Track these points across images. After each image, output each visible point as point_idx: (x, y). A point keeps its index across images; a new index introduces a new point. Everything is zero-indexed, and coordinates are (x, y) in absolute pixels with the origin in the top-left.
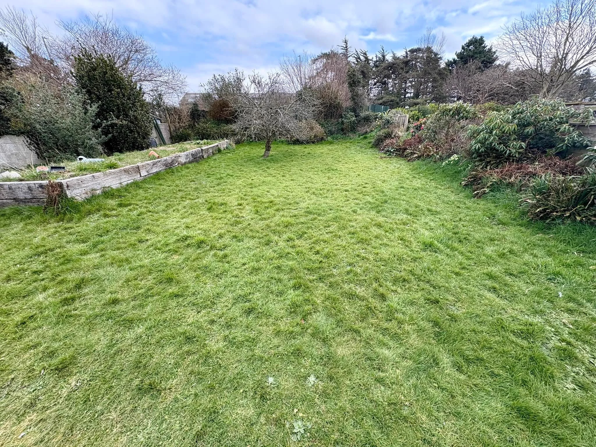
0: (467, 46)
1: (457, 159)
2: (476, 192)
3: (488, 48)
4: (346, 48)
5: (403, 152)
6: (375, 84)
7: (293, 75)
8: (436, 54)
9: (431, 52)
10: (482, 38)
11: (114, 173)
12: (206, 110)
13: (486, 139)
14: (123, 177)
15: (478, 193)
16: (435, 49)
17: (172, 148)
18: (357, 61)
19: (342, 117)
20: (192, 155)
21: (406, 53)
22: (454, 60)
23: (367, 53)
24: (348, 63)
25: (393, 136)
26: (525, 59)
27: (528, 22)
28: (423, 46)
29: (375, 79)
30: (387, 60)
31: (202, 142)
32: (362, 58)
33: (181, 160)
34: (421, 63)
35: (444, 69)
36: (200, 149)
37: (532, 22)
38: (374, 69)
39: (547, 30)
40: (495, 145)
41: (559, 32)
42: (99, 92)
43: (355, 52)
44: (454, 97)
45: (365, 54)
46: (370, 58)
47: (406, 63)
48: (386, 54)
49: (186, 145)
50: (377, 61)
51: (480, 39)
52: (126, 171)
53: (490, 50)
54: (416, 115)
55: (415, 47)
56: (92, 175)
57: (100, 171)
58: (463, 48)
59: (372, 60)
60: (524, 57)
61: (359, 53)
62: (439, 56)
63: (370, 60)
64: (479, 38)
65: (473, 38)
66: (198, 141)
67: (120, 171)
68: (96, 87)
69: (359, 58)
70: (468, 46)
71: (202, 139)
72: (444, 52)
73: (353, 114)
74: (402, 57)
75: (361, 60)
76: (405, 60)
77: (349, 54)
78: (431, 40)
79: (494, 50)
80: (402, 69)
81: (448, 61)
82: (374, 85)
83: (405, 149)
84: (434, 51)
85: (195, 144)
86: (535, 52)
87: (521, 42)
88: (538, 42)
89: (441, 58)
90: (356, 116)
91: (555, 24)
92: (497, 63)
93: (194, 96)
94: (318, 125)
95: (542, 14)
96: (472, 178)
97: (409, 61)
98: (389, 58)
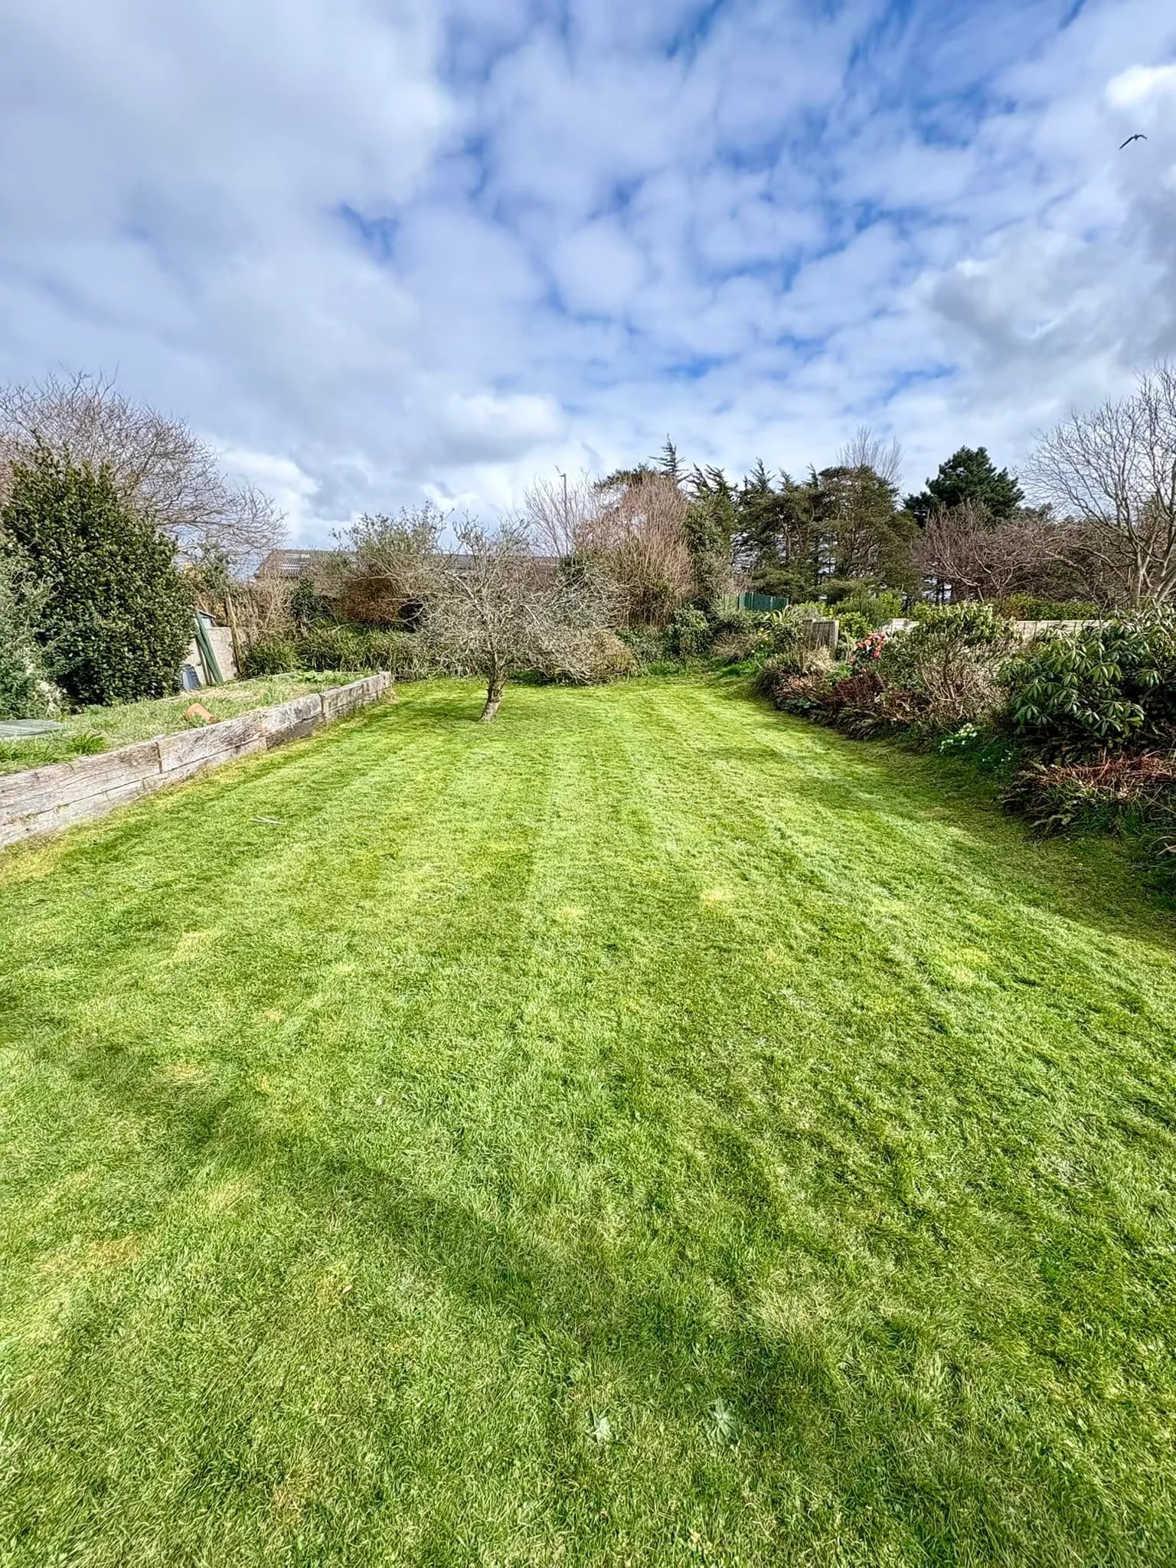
0: (951, 467)
1: (975, 735)
2: (1037, 823)
3: (998, 471)
4: (673, 464)
5: (836, 711)
6: (745, 542)
7: (555, 522)
8: (883, 483)
9: (873, 477)
10: (982, 451)
11: (93, 765)
12: (331, 595)
13: (1047, 695)
14: (114, 774)
15: (1044, 825)
16: (879, 471)
17: (243, 694)
18: (701, 491)
19: (674, 621)
20: (298, 712)
21: (814, 476)
22: (924, 495)
23: (723, 474)
24: (678, 494)
25: (805, 670)
26: (1091, 505)
27: (1090, 430)
28: (852, 465)
29: (744, 530)
30: (771, 491)
31: (319, 677)
32: (712, 484)
33: (269, 727)
34: (848, 500)
35: (903, 514)
36: (316, 696)
37: (1098, 427)
38: (741, 509)
39: (1131, 446)
40: (1072, 709)
41: (1158, 451)
42: (63, 551)
43: (694, 471)
44: (931, 577)
45: (719, 475)
46: (730, 484)
47: (816, 499)
48: (768, 476)
49: (280, 683)
50: (746, 493)
51: (977, 454)
52: (126, 760)
53: (1003, 476)
54: (856, 623)
55: (835, 465)
56: (32, 772)
57: (56, 761)
58: (942, 471)
59: (734, 489)
60: (1087, 498)
61: (704, 473)
62: (891, 487)
63: (732, 489)
64: (975, 450)
65: (963, 450)
66: (308, 675)
67: (110, 761)
68: (56, 540)
69: (705, 485)
70: (954, 468)
71: (320, 669)
72: (899, 478)
73: (700, 613)
74: (804, 487)
75: (710, 489)
76: (812, 491)
77: (680, 475)
78: (870, 453)
79: (1011, 478)
80: (806, 511)
81: (912, 497)
82: (741, 545)
83: (841, 704)
84: (879, 475)
85: (301, 681)
86: (1112, 489)
87: (1079, 467)
88: (1116, 470)
89: (893, 491)
90: (709, 621)
91: (1148, 433)
92: (1022, 504)
93: (296, 556)
94: (615, 640)
95: (1117, 411)
96: (1023, 786)
97: (823, 495)
98: (776, 486)
